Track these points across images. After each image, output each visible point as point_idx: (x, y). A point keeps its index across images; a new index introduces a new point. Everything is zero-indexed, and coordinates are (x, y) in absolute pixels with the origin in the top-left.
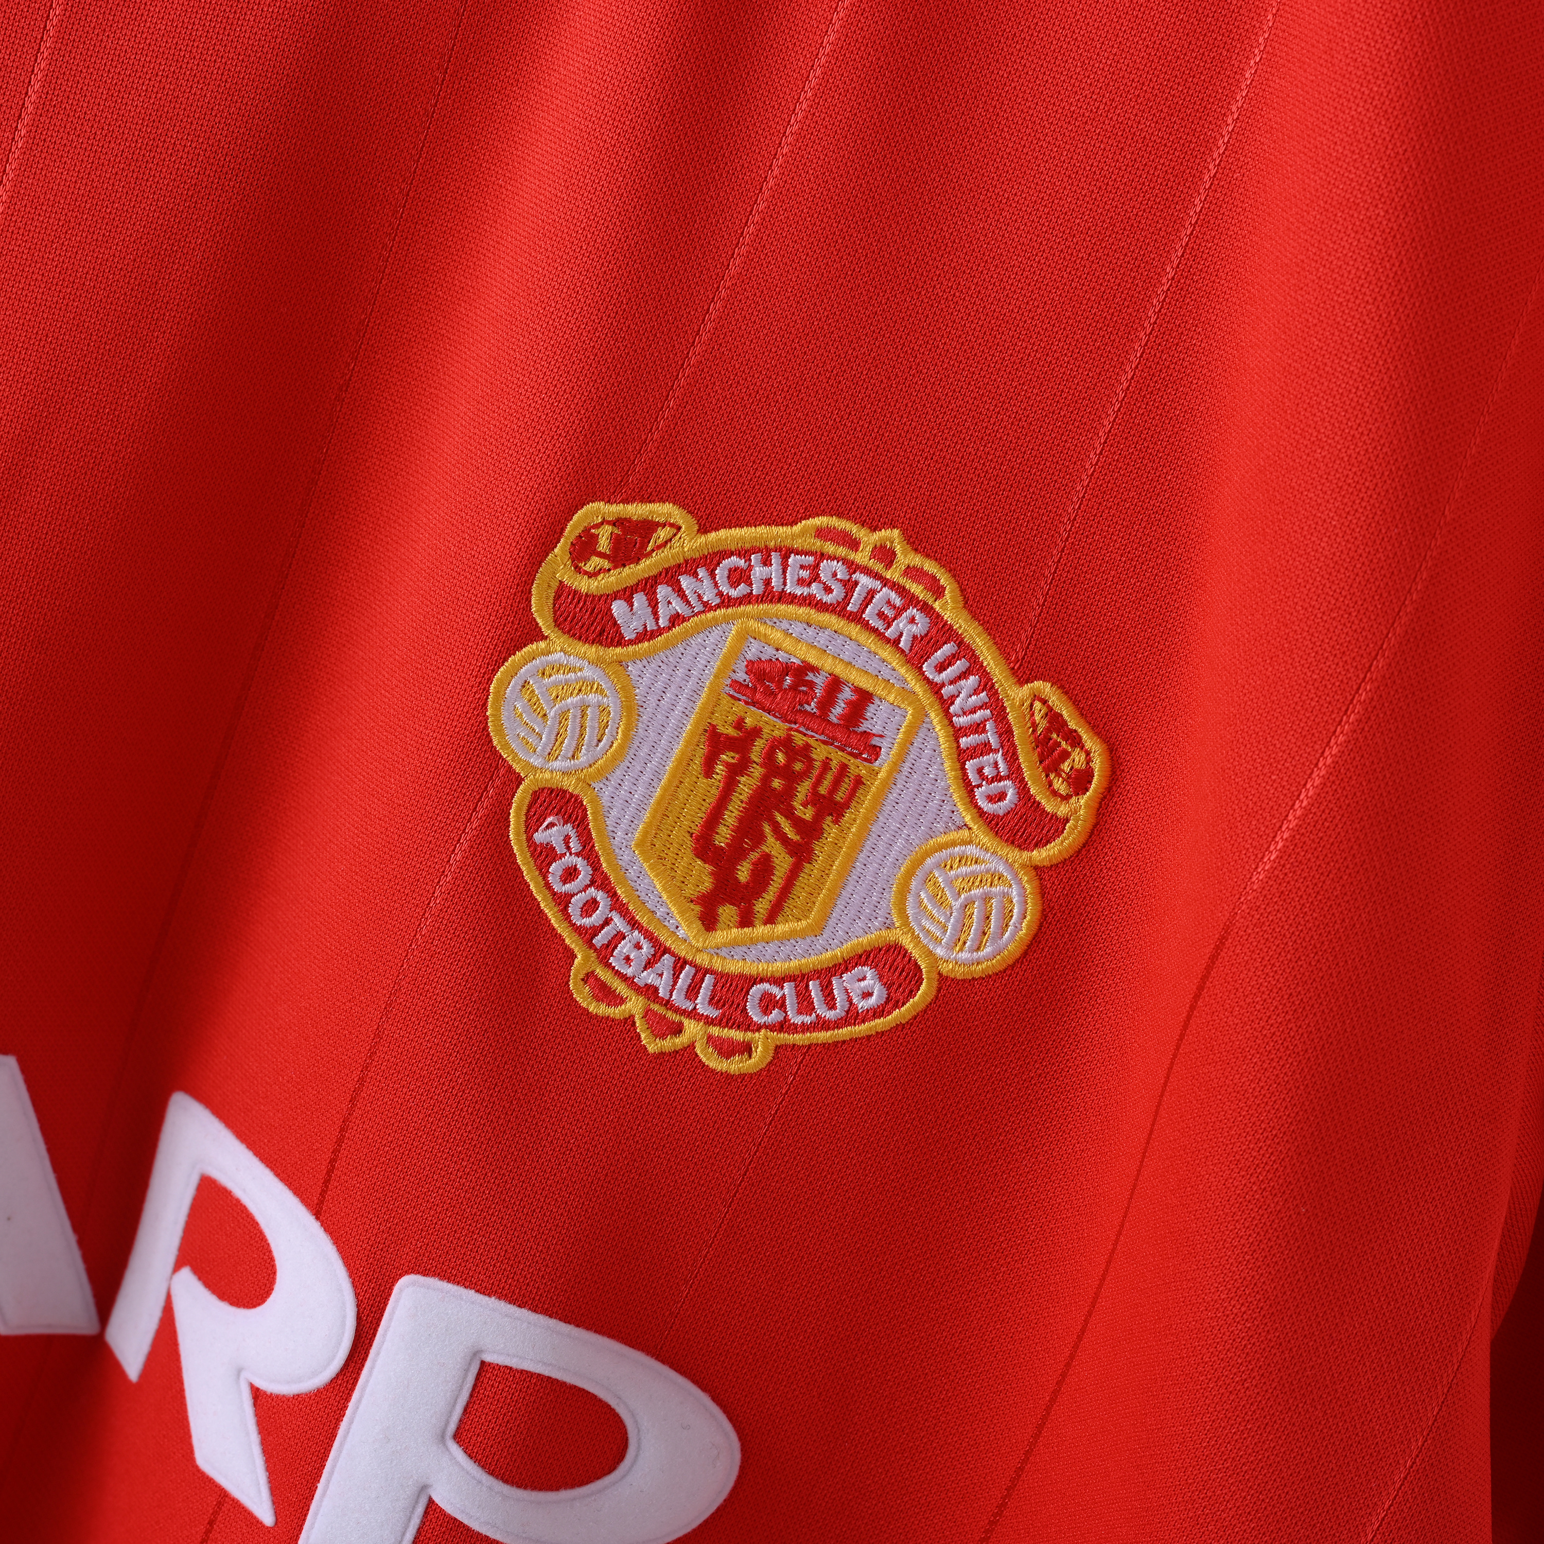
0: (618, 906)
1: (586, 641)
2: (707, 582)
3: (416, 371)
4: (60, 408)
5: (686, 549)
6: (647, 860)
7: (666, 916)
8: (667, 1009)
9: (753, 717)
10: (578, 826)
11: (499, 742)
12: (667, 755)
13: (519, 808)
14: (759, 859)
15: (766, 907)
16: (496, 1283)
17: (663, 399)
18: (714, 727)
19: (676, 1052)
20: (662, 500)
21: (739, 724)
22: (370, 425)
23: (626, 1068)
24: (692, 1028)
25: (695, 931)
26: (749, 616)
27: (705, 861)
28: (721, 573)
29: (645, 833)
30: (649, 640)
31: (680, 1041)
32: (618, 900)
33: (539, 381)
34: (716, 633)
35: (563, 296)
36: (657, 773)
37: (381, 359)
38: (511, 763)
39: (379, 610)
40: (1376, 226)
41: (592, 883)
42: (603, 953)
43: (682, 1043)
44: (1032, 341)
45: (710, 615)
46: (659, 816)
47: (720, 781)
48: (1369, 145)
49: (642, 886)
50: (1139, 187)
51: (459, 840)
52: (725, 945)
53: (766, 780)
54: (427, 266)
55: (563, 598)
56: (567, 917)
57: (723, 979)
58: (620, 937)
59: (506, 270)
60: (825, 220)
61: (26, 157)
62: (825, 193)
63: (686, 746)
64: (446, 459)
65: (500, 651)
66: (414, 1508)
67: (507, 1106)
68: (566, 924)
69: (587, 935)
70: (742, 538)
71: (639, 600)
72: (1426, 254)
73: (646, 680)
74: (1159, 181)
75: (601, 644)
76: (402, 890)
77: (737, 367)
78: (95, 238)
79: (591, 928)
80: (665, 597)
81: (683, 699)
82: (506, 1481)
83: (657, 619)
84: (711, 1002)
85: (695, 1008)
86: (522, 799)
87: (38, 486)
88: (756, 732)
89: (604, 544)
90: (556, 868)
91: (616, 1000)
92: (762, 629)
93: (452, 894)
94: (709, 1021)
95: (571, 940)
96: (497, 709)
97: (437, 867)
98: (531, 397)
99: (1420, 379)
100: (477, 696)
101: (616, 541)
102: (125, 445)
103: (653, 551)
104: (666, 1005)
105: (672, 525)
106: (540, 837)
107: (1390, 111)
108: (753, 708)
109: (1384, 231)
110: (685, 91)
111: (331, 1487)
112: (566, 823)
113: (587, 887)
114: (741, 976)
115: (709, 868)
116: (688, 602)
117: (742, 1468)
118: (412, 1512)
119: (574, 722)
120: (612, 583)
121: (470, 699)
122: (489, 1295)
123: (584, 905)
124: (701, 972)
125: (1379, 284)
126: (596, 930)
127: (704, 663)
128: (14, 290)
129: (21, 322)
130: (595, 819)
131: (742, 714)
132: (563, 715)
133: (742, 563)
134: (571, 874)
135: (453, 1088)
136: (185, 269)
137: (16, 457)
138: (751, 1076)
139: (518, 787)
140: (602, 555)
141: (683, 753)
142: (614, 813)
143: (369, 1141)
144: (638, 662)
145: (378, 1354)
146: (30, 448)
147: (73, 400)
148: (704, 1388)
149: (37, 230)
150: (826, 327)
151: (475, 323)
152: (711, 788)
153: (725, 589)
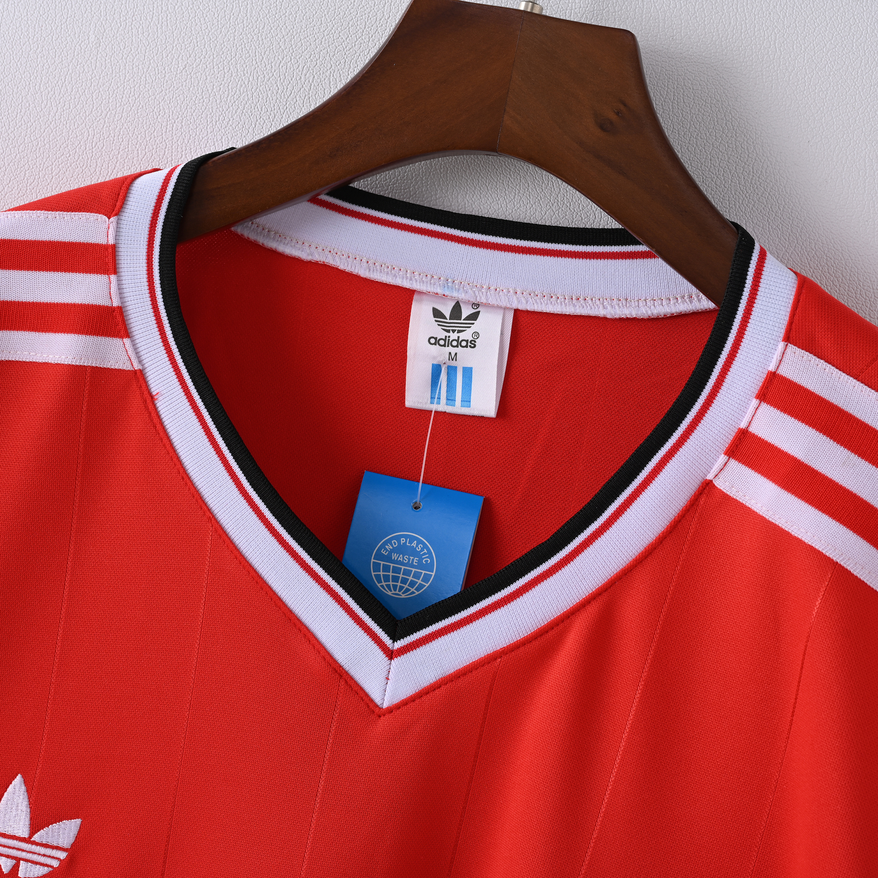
35: (530, 851)
40: (838, 813)
44: (714, 854)
48: (831, 782)
50: (748, 792)
60: (628, 814)
61: (320, 810)
62: (627, 803)
72: (859, 822)
74: (755, 790)
99: (863, 870)
107: (838, 769)
109: (841, 815)
110: (569, 769)
125: (842, 835)
150: (633, 855)
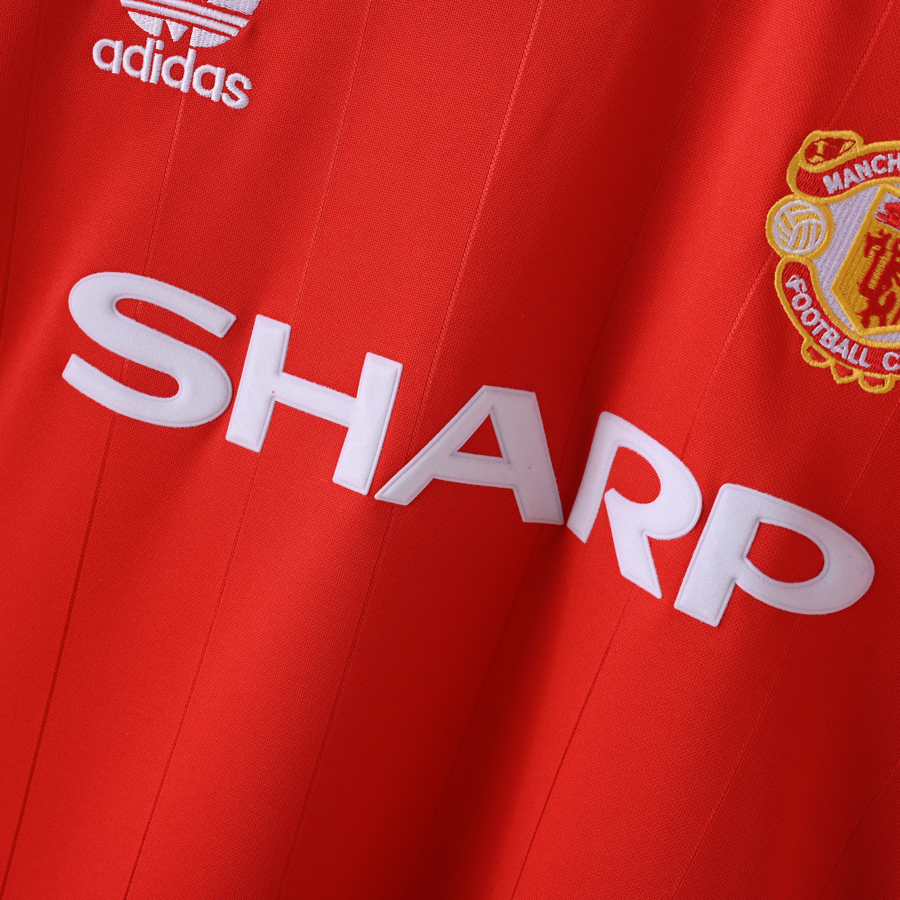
0: (824, 316)
1: (811, 194)
2: (867, 167)
3: (726, 75)
4: (567, 93)
5: (858, 152)
6: (837, 295)
7: (846, 321)
8: (846, 364)
9: (888, 229)
10: (806, 279)
11: (771, 241)
12: (847, 247)
13: (779, 271)
14: (889, 294)
15: (892, 317)
16: (767, 487)
17: (849, 83)
18: (869, 234)
19: (850, 384)
20: (847, 129)
21: (881, 232)
22: (703, 101)
23: (826, 391)
24: (857, 374)
25: (859, 328)
26: (886, 183)
27: (864, 295)
28: (874, 162)
29: (837, 282)
30: (840, 194)
31: (851, 379)
32: (823, 313)
33: (791, 75)
34: (871, 190)
36: (843, 255)
37: (709, 70)
38: (776, 250)
39: (707, 185)
41: (812, 306)
42: (817, 338)
43: (853, 379)
45: (869, 182)
46: (843, 275)
47: (872, 259)
49: (835, 307)
51: (752, 286)
52: (873, 334)
53: (893, 258)
54: (732, 26)
55: (801, 175)
56: (800, 321)
57: (871, 350)
58: (824, 330)
59: (772, 26)
63: (856, 243)
64: (743, 114)
65: (772, 199)
66: (728, 588)
67: (772, 407)
68: (800, 325)
69: (809, 329)
70: (884, 147)
71: (836, 175)
73: (838, 213)
75: (818, 196)
76: (724, 310)
77: (883, 67)
78: (584, 15)
79: (811, 326)
80: (848, 174)
81: (855, 221)
82: (771, 577)
83: (844, 184)
84: (866, 360)
85: (858, 364)
86: (780, 267)
87: (556, 129)
88: (889, 236)
89: (820, 150)
90: (795, 299)
91: (821, 359)
92: (893, 188)
93: (748, 310)
94: (865, 369)
95: (802, 332)
96: (770, 226)
97: (741, 299)
98: (787, 83)
100: (761, 220)
101: (825, 148)
102: (595, 110)
103: (843, 153)
104: (845, 362)
105: (852, 141)
106: (788, 284)
108: (887, 225)
111: (690, 579)
112: (800, 278)
113: (810, 307)
114: (880, 349)
115: (866, 299)
116: (858, 177)
117: (875, 577)
118: (728, 590)
119: (805, 232)
120: (824, 167)
121: (758, 222)
122: (764, 492)
123: (808, 316)
124: (861, 347)
126: (813, 327)
127: (866, 204)
128: (547, 40)
129: (550, 54)
130: (814, 276)
131: (882, 228)
132: (800, 228)
133: (884, 158)
134: (802, 302)
135: (748, 399)
136: (625, 29)
137: (547, 116)
138: (884, 395)
139: (779, 262)
140: (819, 155)
141: (855, 245)
142: (822, 273)
143: (708, 424)
144: (835, 204)
145: (712, 519)
146: (553, 112)
147: (573, 89)
148: (859, 540)
149: (558, 12)
151: (756, 51)
152: (867, 262)
153: (876, 170)
